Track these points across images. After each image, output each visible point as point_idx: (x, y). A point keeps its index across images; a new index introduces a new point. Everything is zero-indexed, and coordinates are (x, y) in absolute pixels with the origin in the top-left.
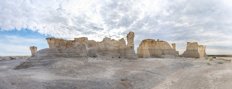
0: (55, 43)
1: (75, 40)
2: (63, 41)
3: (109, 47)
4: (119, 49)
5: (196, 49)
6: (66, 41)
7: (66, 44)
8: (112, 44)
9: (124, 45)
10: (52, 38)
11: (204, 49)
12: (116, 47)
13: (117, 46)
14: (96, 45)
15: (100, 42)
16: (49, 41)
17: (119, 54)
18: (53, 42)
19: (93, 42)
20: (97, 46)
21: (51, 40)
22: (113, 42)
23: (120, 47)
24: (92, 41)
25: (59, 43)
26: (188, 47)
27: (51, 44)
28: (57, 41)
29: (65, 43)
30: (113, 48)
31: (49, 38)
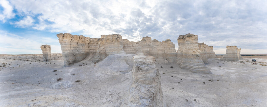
0: (71, 42)
1: (102, 37)
2: (84, 39)
3: (151, 50)
4: (163, 53)
5: (236, 52)
6: (87, 39)
7: (89, 44)
8: (155, 46)
9: (173, 49)
10: (67, 34)
11: (239, 51)
12: (159, 51)
13: (162, 49)
14: (130, 46)
15: (138, 42)
16: (61, 38)
17: (166, 61)
18: (67, 40)
19: (127, 42)
20: (132, 47)
21: (65, 37)
22: (156, 44)
23: (166, 51)
24: (125, 41)
25: (77, 41)
26: (227, 50)
27: (64, 44)
28: (74, 40)
29: (87, 42)
30: (156, 51)
31: (62, 34)
